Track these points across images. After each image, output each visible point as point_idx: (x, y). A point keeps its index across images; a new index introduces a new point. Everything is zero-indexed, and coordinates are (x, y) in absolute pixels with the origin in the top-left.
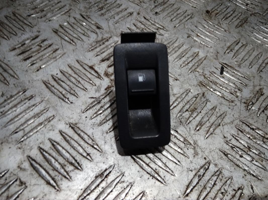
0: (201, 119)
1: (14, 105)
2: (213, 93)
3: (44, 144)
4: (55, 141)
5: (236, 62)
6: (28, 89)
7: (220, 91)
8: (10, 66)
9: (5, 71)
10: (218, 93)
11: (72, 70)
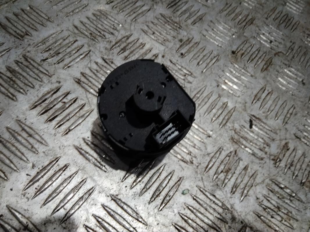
0: (236, 181)
1: (49, 178)
2: (244, 151)
3: (88, 222)
4: (99, 217)
5: (264, 113)
6: (60, 157)
7: (250, 148)
8: (34, 129)
9: (30, 136)
10: (249, 151)
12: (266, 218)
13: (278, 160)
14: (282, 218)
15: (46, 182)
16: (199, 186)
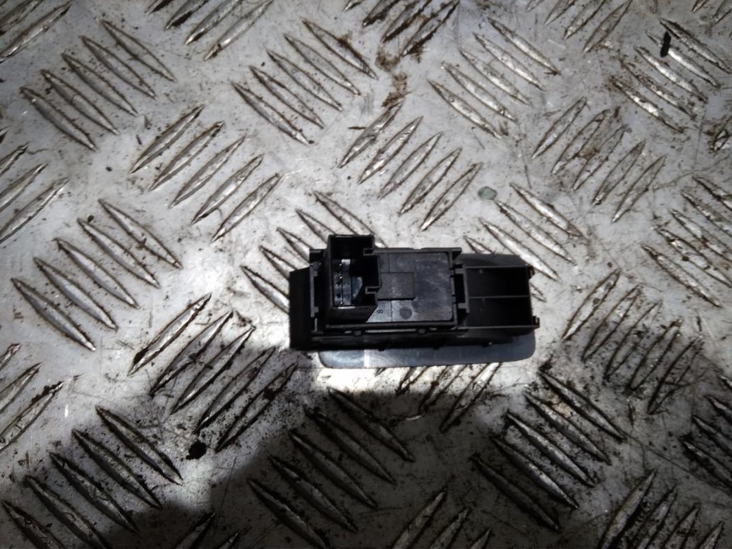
0: (608, 176)
1: (181, 150)
2: (639, 109)
3: (269, 241)
5: (703, 18)
6: (203, 106)
7: (656, 103)
8: (142, 43)
9: (135, 57)
10: (651, 109)
11: (298, 50)
12: (671, 261)
13: (723, 134)
14: (710, 263)
15: (177, 158)
16: (516, 185)
